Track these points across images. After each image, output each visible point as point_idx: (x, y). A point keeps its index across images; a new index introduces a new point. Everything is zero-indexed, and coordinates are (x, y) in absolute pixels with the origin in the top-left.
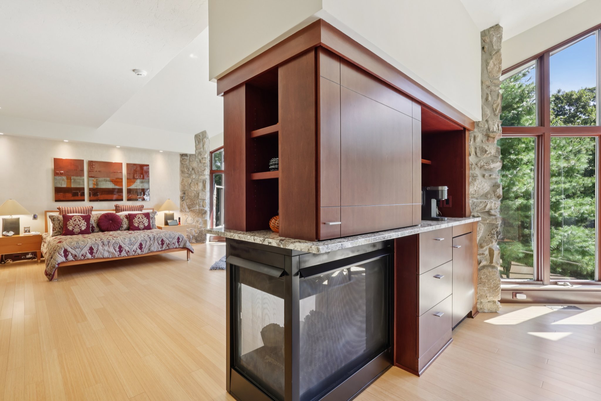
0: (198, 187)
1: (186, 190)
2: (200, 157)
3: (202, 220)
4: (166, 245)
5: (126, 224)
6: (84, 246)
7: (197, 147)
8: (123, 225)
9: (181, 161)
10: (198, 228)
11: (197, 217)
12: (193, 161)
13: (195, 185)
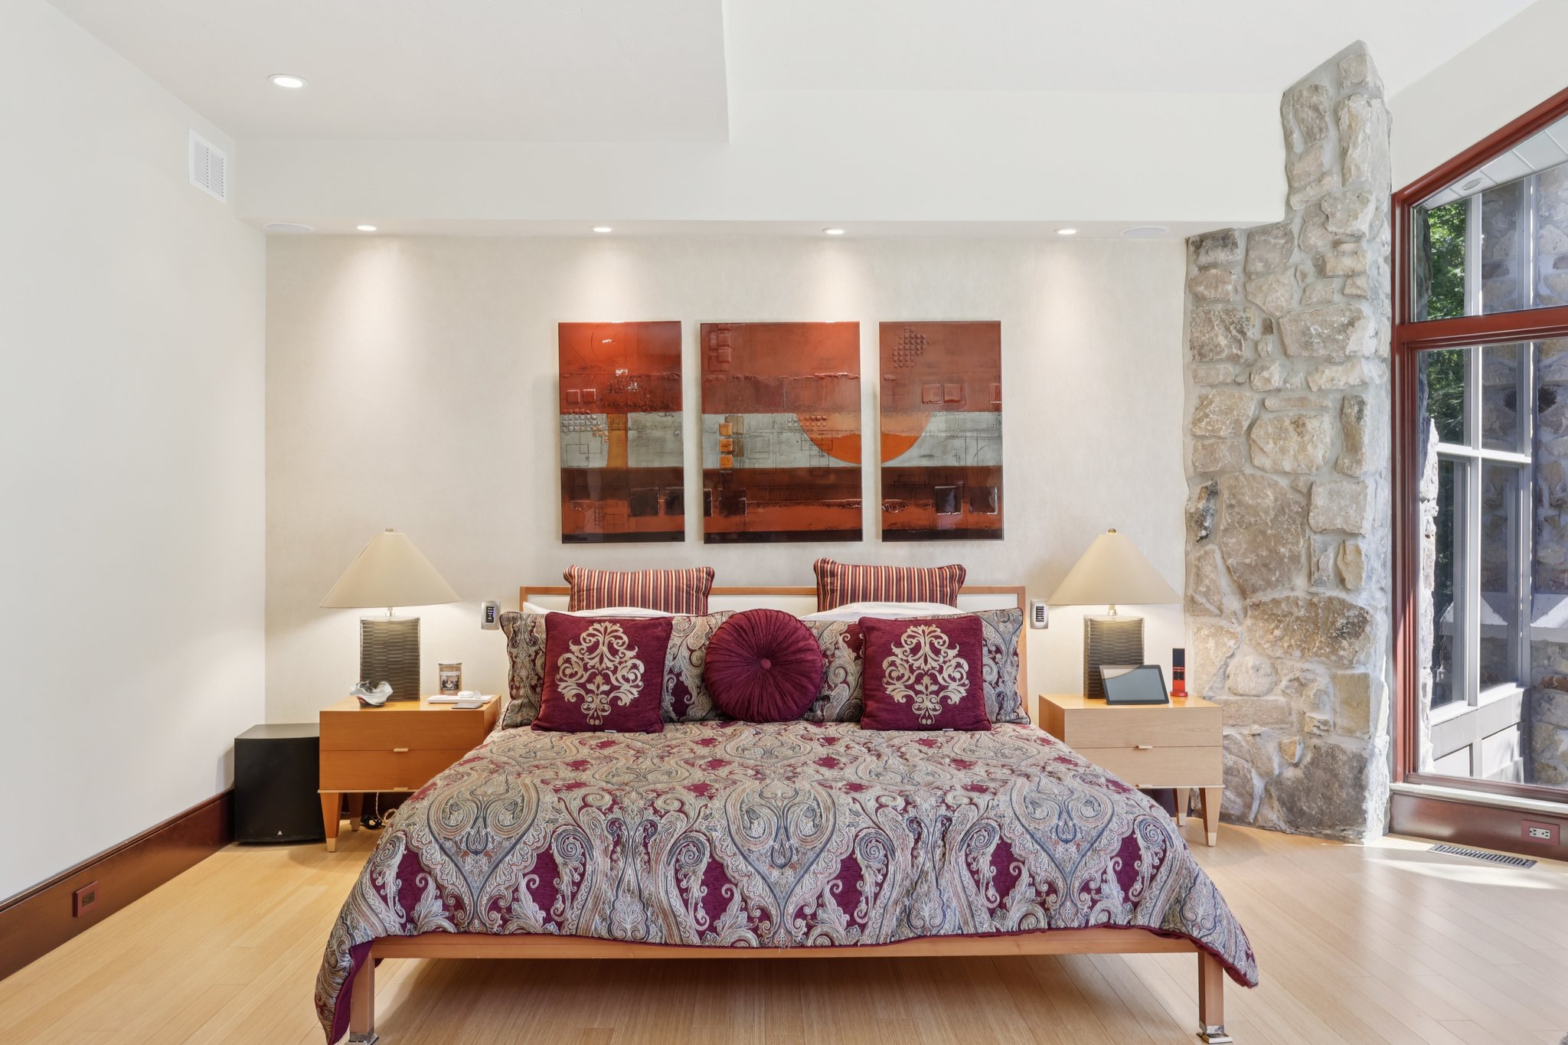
0: (1302, 448)
1: (1222, 472)
2: (1317, 239)
3: (1334, 677)
4: (1031, 893)
5: (845, 682)
6: (507, 845)
7: (1298, 170)
8: (830, 687)
9: (1191, 284)
10: (1301, 730)
11: (1297, 653)
12: (1269, 270)
13: (1280, 434)
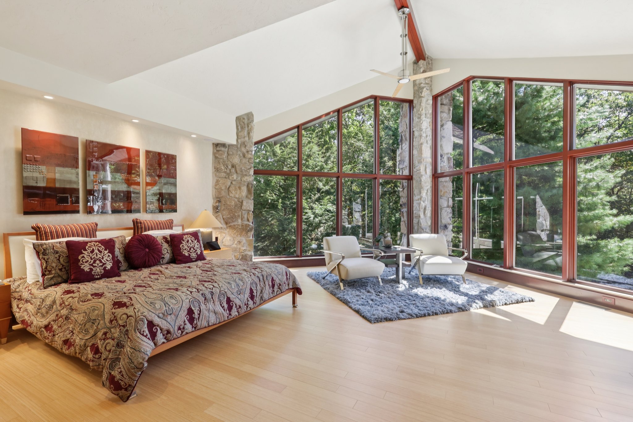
0: (241, 193)
1: (222, 197)
2: (244, 150)
3: (246, 240)
4: (277, 287)
5: (167, 252)
6: (179, 309)
7: (240, 134)
8: (163, 255)
9: (214, 154)
10: (239, 252)
11: (239, 236)
12: (233, 154)
13: (236, 189)
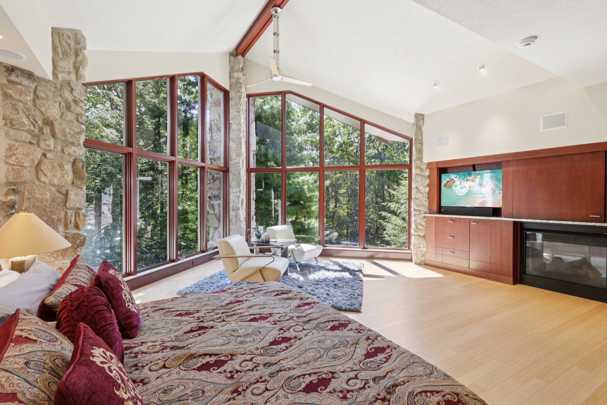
0: (63, 176)
1: (24, 182)
2: (68, 96)
12: (47, 99)
13: (53, 169)
